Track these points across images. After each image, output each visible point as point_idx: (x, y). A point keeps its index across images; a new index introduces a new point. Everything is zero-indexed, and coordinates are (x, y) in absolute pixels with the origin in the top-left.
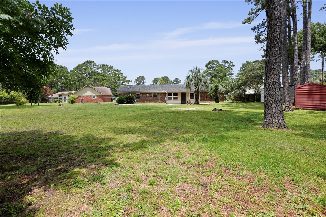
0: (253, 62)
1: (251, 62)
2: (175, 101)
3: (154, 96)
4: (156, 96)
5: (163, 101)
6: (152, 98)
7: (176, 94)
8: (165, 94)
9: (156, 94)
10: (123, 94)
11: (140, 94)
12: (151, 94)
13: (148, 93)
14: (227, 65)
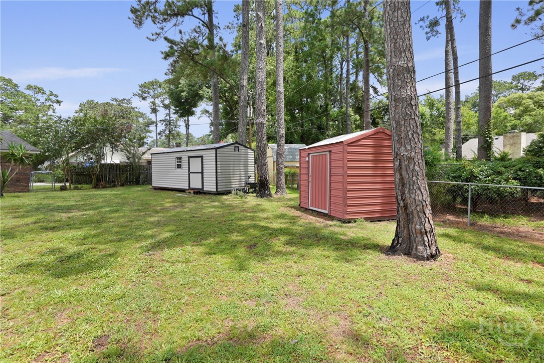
14: (42, 98)
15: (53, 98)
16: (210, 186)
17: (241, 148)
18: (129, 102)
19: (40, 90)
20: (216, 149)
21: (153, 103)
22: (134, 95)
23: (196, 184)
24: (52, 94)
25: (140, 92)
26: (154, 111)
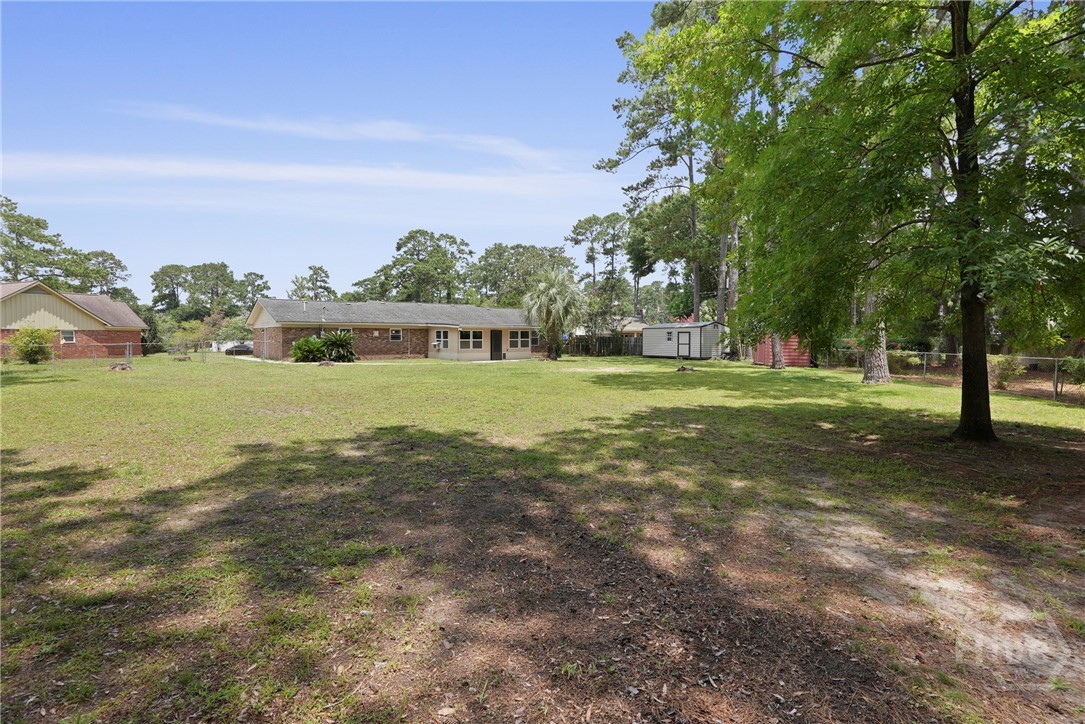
0: (512, 248)
1: (507, 246)
2: (477, 353)
3: (394, 337)
4: (398, 338)
5: (419, 353)
6: (388, 343)
7: (478, 335)
8: (425, 331)
9: (397, 332)
10: (296, 329)
11: (354, 329)
12: (387, 330)
13: (376, 330)
14: (454, 249)
15: (466, 249)
16: (695, 353)
17: (720, 326)
18: (562, 250)
19: (453, 241)
20: (701, 327)
21: (592, 249)
22: (566, 239)
23: (684, 351)
24: (463, 243)
25: (574, 236)
26: (591, 259)
